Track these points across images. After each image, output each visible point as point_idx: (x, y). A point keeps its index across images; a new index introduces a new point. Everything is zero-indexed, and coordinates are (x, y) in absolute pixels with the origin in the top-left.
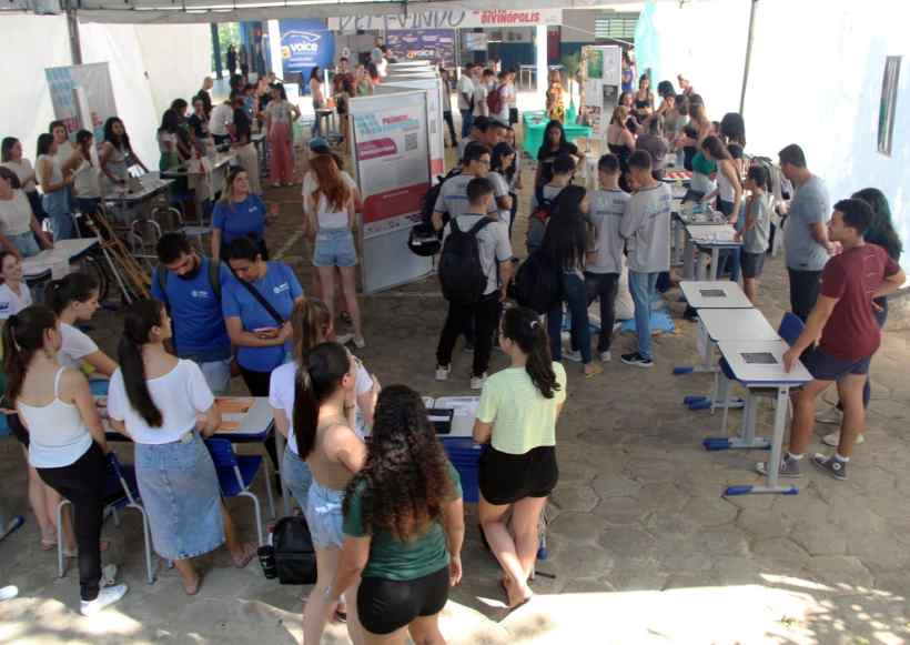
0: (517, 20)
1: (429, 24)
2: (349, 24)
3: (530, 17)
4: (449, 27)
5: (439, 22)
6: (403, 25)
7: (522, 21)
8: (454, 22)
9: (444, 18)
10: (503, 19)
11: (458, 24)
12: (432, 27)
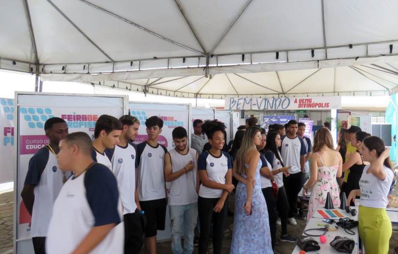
0: (317, 107)
1: (272, 108)
2: (234, 107)
3: (324, 105)
4: (282, 109)
5: (277, 107)
6: (259, 108)
7: (319, 107)
8: (284, 107)
9: (279, 105)
10: (310, 106)
11: (286, 108)
12: (274, 109)
